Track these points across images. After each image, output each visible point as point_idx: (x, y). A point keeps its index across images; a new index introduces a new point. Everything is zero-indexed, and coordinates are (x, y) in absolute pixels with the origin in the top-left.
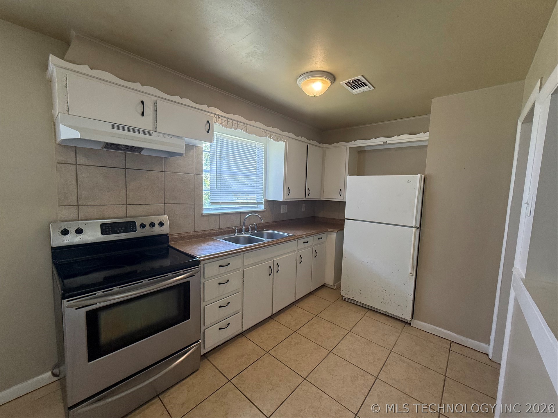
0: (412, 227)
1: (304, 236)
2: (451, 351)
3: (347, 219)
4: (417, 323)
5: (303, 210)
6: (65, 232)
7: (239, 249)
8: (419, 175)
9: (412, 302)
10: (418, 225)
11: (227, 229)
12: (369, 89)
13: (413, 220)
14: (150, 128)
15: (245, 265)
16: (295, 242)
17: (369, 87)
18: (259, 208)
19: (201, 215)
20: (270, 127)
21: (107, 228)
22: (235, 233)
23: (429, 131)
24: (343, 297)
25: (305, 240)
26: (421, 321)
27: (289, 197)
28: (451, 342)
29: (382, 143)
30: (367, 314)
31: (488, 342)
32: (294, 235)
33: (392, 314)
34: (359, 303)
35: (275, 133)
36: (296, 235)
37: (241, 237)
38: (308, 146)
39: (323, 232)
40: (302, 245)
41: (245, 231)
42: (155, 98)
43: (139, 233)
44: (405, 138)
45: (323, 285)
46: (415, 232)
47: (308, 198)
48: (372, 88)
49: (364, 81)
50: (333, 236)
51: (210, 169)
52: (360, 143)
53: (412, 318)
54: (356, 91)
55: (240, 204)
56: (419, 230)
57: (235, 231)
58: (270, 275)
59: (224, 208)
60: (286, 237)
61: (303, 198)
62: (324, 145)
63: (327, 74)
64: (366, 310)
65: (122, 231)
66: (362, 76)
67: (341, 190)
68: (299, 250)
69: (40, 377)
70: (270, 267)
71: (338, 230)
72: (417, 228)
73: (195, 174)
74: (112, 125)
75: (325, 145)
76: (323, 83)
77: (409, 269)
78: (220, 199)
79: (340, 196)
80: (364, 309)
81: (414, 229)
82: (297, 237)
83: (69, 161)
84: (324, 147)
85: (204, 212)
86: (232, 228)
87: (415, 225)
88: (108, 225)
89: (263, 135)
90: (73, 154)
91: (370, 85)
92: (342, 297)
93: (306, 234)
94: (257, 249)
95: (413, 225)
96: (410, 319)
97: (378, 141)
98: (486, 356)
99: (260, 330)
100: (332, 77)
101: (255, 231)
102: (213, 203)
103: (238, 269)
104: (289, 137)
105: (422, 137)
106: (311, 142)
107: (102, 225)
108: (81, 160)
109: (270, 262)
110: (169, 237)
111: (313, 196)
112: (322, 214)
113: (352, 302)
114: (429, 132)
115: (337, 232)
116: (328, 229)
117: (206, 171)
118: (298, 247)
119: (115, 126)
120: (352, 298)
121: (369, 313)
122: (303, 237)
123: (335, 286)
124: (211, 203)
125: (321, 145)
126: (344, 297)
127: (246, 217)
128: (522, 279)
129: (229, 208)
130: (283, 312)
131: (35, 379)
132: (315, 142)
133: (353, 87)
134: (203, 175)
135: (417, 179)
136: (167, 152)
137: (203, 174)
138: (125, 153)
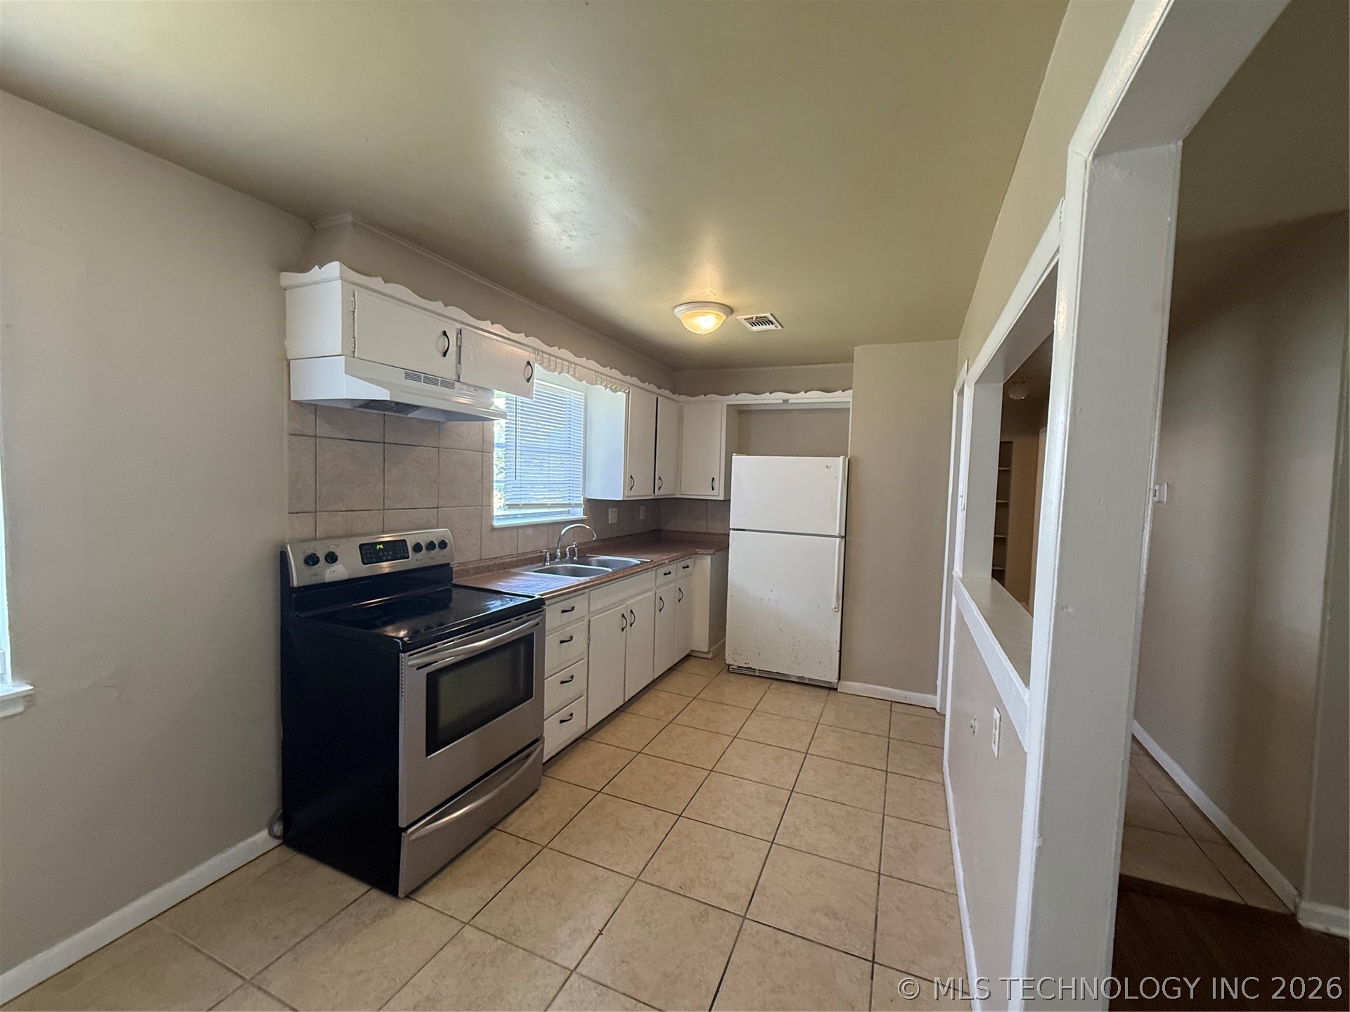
0: (835, 537)
1: (667, 561)
2: (893, 713)
3: (734, 529)
4: (847, 686)
5: (641, 518)
6: (311, 560)
7: (579, 585)
8: (842, 457)
9: (838, 653)
10: (843, 534)
11: (529, 556)
12: (775, 328)
13: (837, 527)
14: (451, 376)
15: (591, 611)
16: (651, 574)
17: (776, 327)
18: (572, 515)
19: (490, 529)
20: (606, 367)
21: (368, 551)
22: (545, 561)
23: (851, 389)
24: (729, 665)
25: (665, 570)
26: (854, 681)
27: (632, 493)
28: (892, 702)
29: (781, 401)
30: (773, 686)
31: (935, 693)
32: (651, 561)
33: (810, 679)
34: (757, 671)
35: (610, 377)
36: (655, 561)
37: (560, 569)
38: (657, 399)
39: (689, 556)
40: (662, 579)
41: (561, 558)
42: (459, 326)
43: (414, 561)
44: (815, 397)
45: (688, 657)
46: (840, 543)
47: (659, 494)
48: (780, 327)
49: (772, 319)
50: (705, 563)
51: (506, 442)
52: (745, 399)
53: (839, 679)
54: (755, 328)
55: (549, 507)
56: (844, 539)
57: (546, 558)
58: (623, 629)
59: (518, 516)
60: (637, 565)
61: (650, 495)
62: (681, 396)
63: (725, 307)
64: (770, 681)
65: (389, 557)
66: (771, 314)
67: (713, 479)
68: (657, 588)
69: (250, 840)
70: (623, 616)
71: (715, 551)
72: (841, 537)
73: (483, 452)
74: (406, 373)
75: (683, 398)
76: (717, 318)
77: (834, 602)
78: (520, 498)
79: (713, 489)
80: (765, 680)
81: (838, 540)
82: (657, 563)
83: (306, 432)
84: (681, 400)
85: (496, 524)
86: (541, 552)
87: (840, 534)
88: (368, 547)
89: (596, 381)
90: (312, 417)
91: (778, 324)
92: (727, 667)
93: (668, 559)
94: (599, 586)
95: (837, 534)
96: (837, 681)
97: (774, 399)
98: (934, 710)
99: (610, 728)
100: (730, 310)
101: (575, 558)
102: (511, 506)
103: (581, 618)
104: (632, 385)
105: (841, 398)
106: (662, 391)
107: (361, 546)
108: (324, 429)
109: (621, 609)
110: (452, 568)
111: (665, 491)
112: (676, 524)
113: (747, 673)
114: (851, 391)
115: (714, 554)
116: (697, 550)
117: (499, 446)
118: (657, 580)
119: (411, 375)
120: (746, 666)
121: (775, 685)
122: (664, 563)
123: (711, 653)
124: (507, 505)
125: (676, 397)
126: (731, 667)
127: (562, 533)
128: (959, 578)
129: (525, 516)
130: (636, 700)
131: (242, 845)
132: (667, 393)
133: (753, 324)
134: (494, 454)
135: (840, 462)
136: (444, 411)
137: (493, 451)
138: (384, 415)
